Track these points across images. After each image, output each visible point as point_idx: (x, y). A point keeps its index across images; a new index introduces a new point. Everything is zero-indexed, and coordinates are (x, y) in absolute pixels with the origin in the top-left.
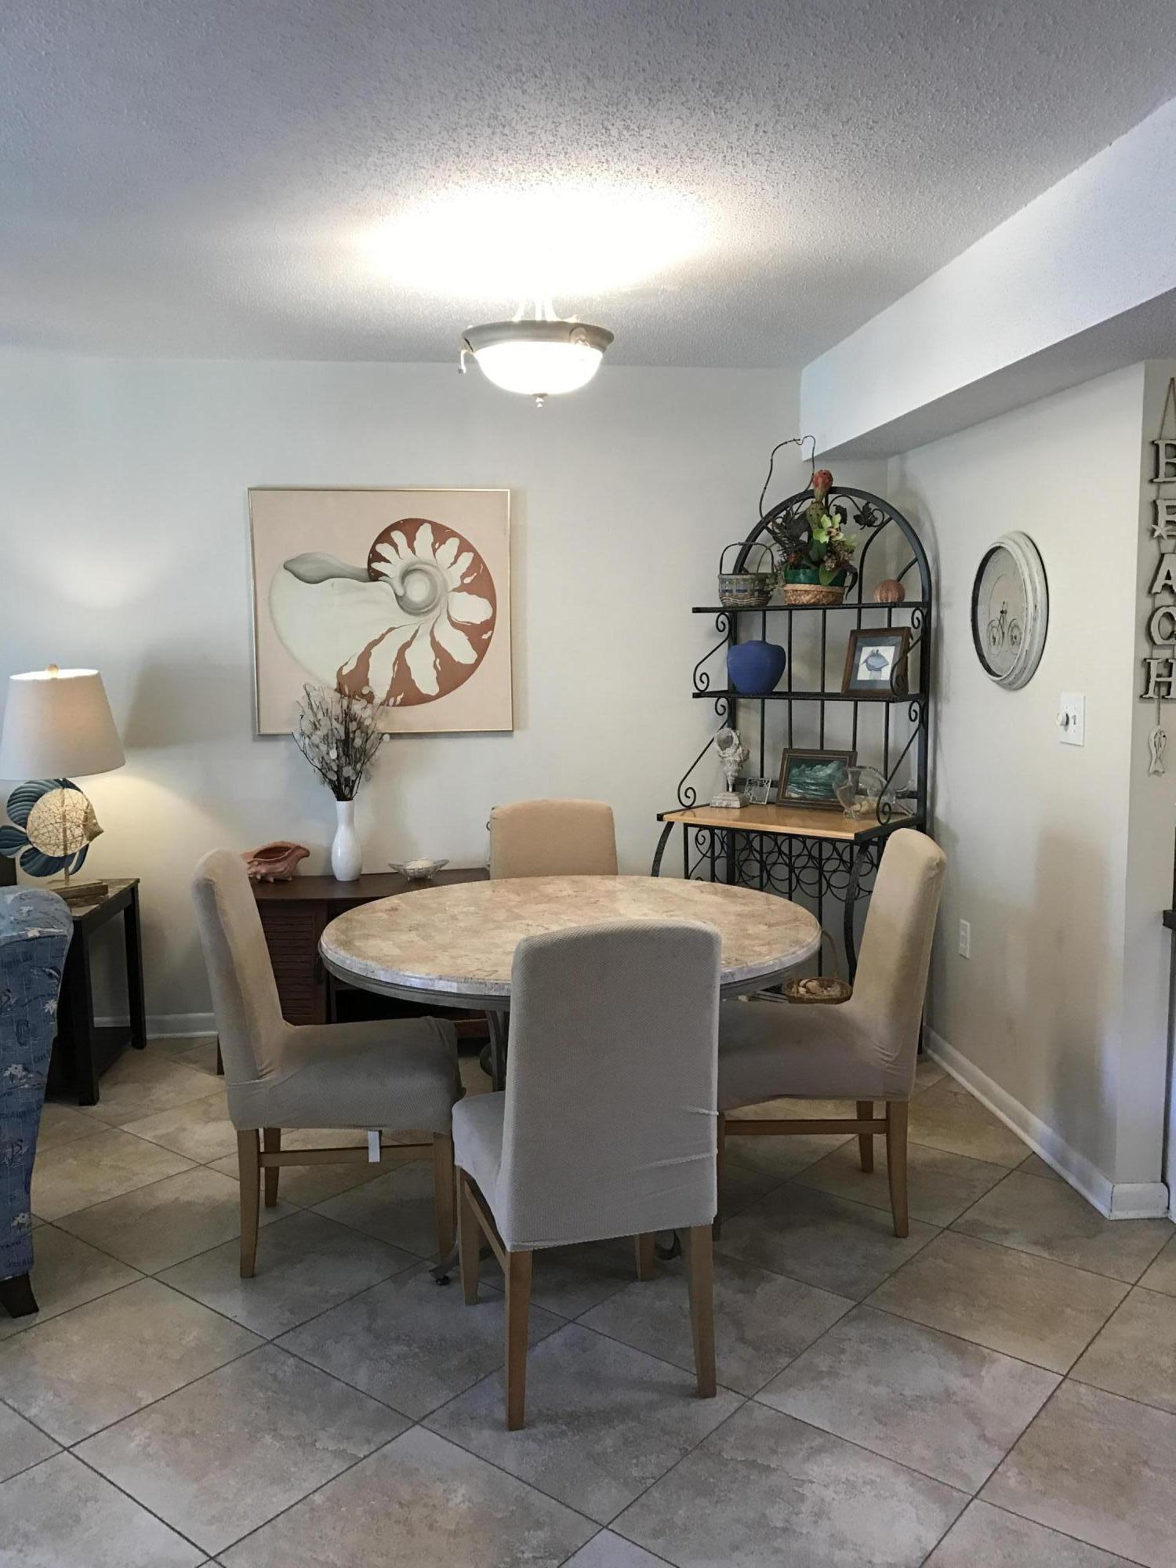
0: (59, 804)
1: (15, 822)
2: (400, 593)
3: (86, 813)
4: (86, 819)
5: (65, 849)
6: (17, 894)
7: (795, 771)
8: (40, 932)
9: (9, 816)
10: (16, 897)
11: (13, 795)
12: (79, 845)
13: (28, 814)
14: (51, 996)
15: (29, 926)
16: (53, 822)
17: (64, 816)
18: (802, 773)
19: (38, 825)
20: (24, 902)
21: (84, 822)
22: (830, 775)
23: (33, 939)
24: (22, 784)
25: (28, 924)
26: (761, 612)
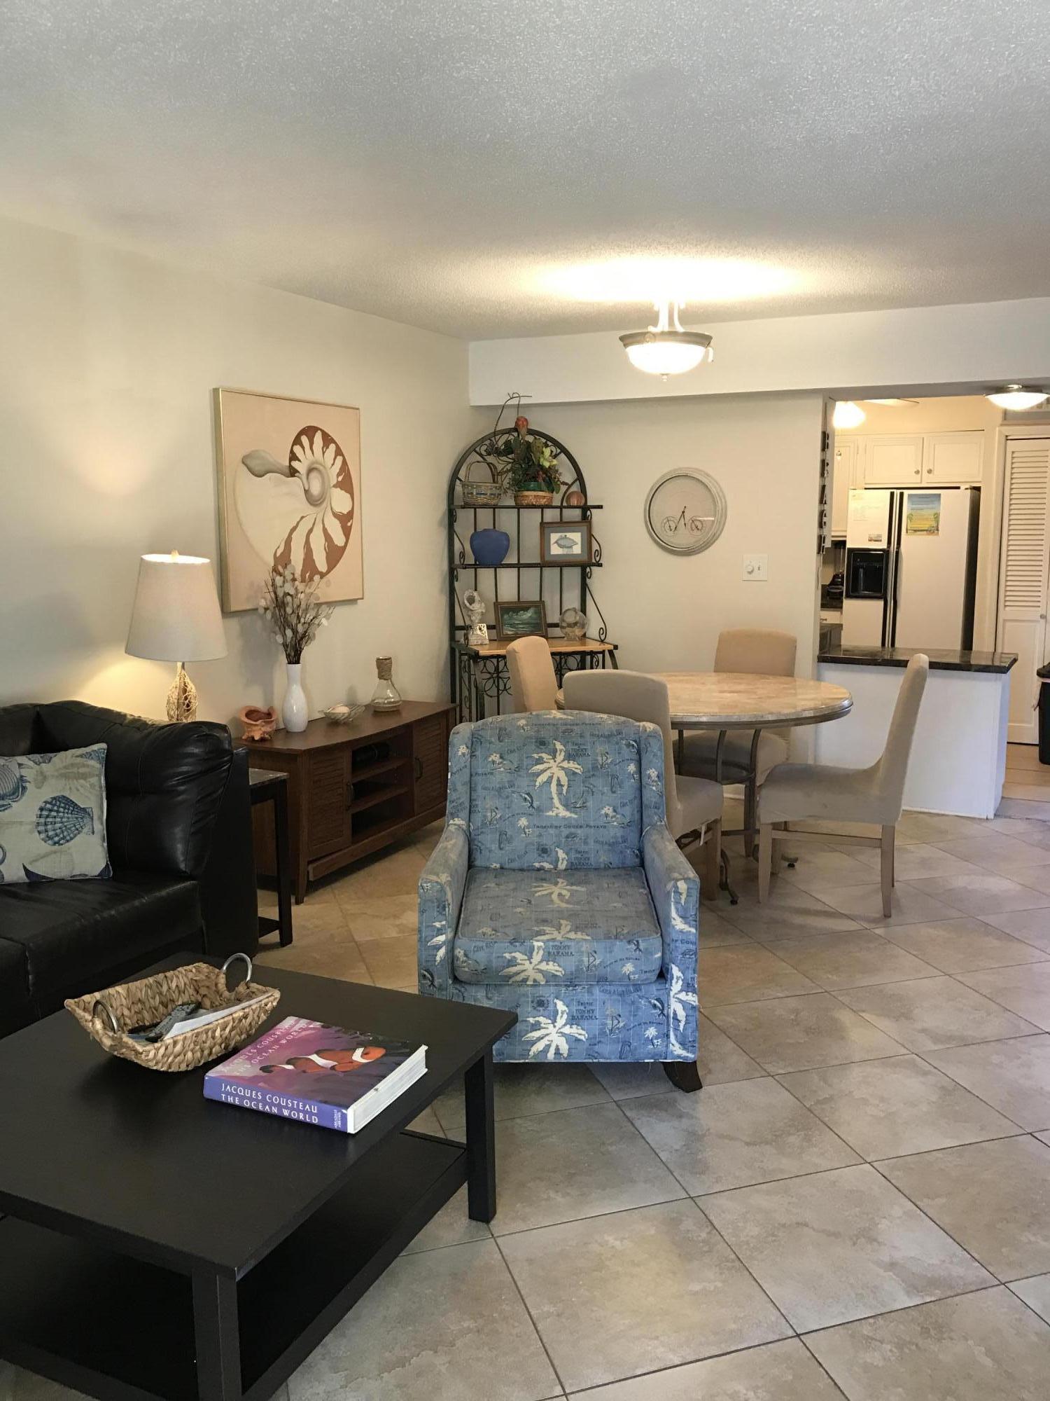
2: (307, 488)
7: (506, 617)
18: (511, 618)
22: (530, 617)
26: (473, 509)
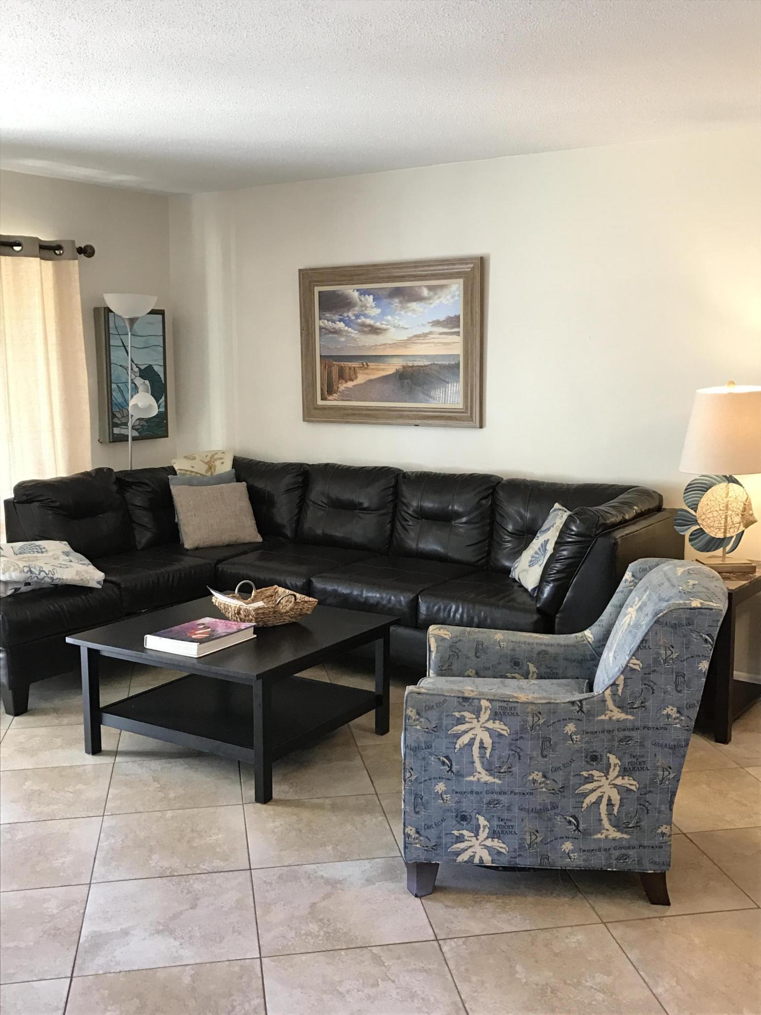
0: (724, 495)
1: (689, 507)
3: (745, 505)
4: (744, 510)
5: (725, 532)
6: (687, 568)
8: (701, 604)
9: (685, 501)
10: (685, 571)
11: (689, 485)
12: (736, 530)
13: (699, 501)
14: (705, 657)
15: (693, 597)
16: (718, 509)
17: (727, 506)
19: (707, 510)
20: (691, 576)
21: (742, 512)
23: (694, 609)
24: (697, 477)
25: (692, 595)
